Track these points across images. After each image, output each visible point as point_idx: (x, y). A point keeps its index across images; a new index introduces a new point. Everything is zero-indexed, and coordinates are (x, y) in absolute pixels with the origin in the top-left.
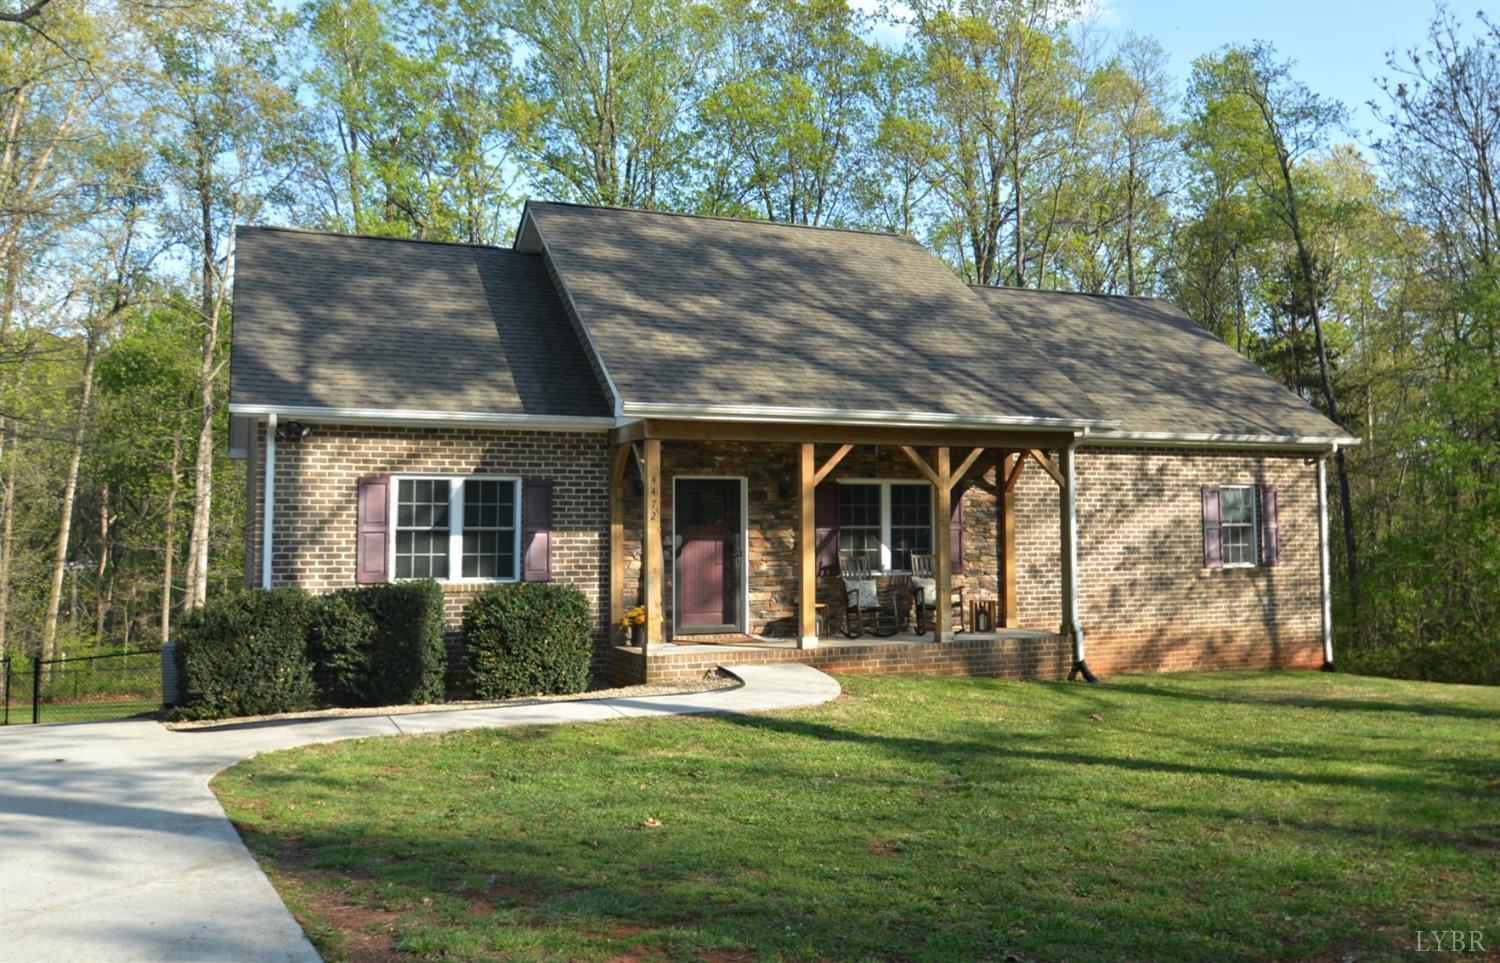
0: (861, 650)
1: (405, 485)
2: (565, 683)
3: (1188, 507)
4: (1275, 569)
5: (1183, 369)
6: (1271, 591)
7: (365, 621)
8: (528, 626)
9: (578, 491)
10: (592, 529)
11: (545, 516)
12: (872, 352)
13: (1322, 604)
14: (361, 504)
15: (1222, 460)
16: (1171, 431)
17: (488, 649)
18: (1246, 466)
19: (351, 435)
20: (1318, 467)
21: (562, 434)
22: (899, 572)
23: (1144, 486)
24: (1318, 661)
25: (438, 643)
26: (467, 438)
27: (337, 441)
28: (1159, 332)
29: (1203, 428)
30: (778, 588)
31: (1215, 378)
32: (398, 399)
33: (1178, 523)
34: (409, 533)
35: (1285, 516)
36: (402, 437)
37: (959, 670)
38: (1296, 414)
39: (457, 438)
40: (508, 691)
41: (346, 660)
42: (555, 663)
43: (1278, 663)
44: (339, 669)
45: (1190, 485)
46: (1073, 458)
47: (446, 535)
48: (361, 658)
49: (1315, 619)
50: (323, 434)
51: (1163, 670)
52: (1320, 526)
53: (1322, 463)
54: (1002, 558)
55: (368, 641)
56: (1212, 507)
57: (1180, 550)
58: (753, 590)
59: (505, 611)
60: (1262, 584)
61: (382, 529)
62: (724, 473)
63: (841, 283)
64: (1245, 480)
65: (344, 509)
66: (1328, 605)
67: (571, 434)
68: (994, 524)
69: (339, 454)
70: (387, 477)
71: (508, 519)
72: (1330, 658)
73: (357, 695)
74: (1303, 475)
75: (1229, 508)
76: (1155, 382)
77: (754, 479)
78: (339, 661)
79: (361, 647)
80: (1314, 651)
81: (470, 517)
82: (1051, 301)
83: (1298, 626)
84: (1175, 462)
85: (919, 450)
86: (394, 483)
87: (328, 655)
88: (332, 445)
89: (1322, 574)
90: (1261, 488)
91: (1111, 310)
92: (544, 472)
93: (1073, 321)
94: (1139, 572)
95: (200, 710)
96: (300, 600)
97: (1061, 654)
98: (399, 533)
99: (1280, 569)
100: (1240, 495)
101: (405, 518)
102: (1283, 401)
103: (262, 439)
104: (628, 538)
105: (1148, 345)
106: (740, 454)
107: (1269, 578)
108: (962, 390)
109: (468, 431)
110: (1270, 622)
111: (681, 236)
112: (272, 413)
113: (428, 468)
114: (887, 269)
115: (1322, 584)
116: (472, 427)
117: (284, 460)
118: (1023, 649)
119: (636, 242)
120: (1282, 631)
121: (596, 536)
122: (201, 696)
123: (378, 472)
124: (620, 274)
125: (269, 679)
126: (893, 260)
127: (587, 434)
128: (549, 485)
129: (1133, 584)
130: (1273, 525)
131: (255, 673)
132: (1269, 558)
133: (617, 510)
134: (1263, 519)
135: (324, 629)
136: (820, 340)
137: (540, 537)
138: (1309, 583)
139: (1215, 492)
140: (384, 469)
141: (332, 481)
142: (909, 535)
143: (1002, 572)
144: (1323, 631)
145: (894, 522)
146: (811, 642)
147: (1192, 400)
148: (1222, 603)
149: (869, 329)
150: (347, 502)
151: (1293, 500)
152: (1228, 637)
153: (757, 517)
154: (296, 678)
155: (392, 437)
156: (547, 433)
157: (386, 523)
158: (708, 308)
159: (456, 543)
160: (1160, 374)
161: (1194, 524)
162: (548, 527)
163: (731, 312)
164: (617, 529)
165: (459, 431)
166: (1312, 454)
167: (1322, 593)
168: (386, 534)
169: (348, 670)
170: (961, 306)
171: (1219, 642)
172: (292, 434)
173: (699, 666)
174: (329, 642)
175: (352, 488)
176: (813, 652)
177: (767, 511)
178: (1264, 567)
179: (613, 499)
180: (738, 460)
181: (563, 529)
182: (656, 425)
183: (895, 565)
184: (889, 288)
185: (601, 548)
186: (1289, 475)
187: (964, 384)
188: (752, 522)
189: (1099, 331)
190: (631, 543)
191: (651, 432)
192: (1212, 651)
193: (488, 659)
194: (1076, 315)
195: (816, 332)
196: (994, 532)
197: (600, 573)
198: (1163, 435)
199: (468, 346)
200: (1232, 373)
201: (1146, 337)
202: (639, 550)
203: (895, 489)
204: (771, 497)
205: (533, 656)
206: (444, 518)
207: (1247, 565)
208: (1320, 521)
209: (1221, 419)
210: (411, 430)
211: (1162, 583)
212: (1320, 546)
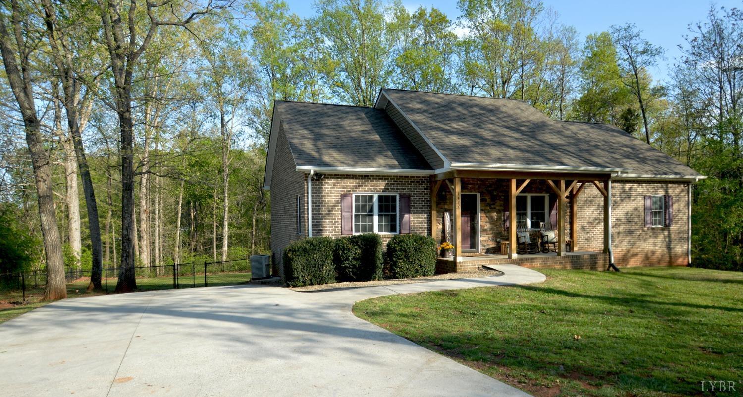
0: (532, 259)
1: (357, 197)
2: (427, 272)
3: (640, 203)
4: (671, 227)
5: (629, 150)
6: (669, 236)
7: (356, 249)
8: (416, 250)
9: (419, 199)
10: (425, 213)
11: (408, 208)
12: (529, 143)
13: (688, 241)
14: (342, 204)
15: (652, 185)
16: (636, 173)
17: (401, 259)
18: (662, 187)
19: (338, 178)
20: (688, 188)
21: (413, 177)
22: (533, 229)
23: (623, 195)
24: (686, 263)
25: (381, 257)
26: (380, 179)
27: (333, 181)
28: (613, 136)
29: (647, 172)
30: (491, 236)
31: (642, 153)
32: (355, 163)
33: (636, 209)
34: (359, 215)
35: (675, 206)
36: (356, 178)
37: (569, 266)
38: (678, 167)
39: (376, 179)
40: (408, 275)
41: (349, 264)
42: (425, 264)
43: (671, 264)
44: (346, 267)
45: (640, 194)
46: (610, 184)
47: (372, 215)
48: (354, 263)
49: (685, 247)
50: (328, 178)
51: (628, 266)
52: (688, 211)
53: (690, 186)
54: (571, 224)
55: (357, 257)
56: (648, 203)
57: (636, 220)
58: (482, 236)
59: (407, 245)
60: (666, 233)
61: (350, 214)
62: (471, 192)
63: (505, 117)
64: (661, 193)
65: (336, 206)
66: (690, 241)
67: (416, 177)
68: (568, 210)
69: (334, 185)
70: (351, 194)
71: (394, 210)
72: (690, 262)
73: (352, 277)
74: (682, 191)
75: (655, 203)
76: (621, 155)
77: (482, 194)
78: (346, 264)
79: (354, 259)
80: (684, 259)
81: (381, 209)
82: (571, 125)
83: (679, 249)
84: (635, 186)
85: (554, 181)
86: (354, 196)
87: (342, 262)
88: (332, 181)
89: (688, 230)
90: (667, 196)
91: (593, 128)
92: (407, 192)
93: (581, 132)
94: (621, 228)
95: (297, 283)
96: (327, 240)
97: (605, 260)
98: (355, 215)
99: (673, 227)
100: (658, 198)
101: (357, 210)
102: (671, 161)
103: (306, 179)
104: (438, 217)
105: (613, 141)
106: (477, 184)
107: (669, 231)
108: (568, 157)
109: (380, 176)
110: (669, 248)
111: (441, 101)
112: (312, 169)
113: (366, 190)
114: (519, 112)
115: (688, 233)
116: (375, 174)
117: (314, 188)
118: (591, 259)
119: (428, 103)
120: (673, 251)
121: (426, 216)
122: (298, 278)
123: (348, 192)
124: (426, 115)
125: (320, 271)
126: (519, 108)
127: (422, 177)
128: (409, 197)
129: (619, 233)
130: (671, 211)
131: (316, 269)
132: (669, 223)
133: (434, 206)
134: (667, 207)
135: (341, 252)
136: (508, 139)
137: (406, 216)
138: (682, 232)
139: (650, 197)
140: (350, 191)
141: (332, 196)
142: (537, 215)
143: (571, 229)
144: (688, 252)
145: (532, 210)
146: (515, 256)
147: (638, 161)
148: (651, 240)
149: (524, 134)
150: (337, 203)
151: (678, 201)
152: (653, 253)
153: (483, 208)
154: (330, 271)
155: (352, 178)
156: (408, 177)
157: (351, 212)
158: (463, 126)
159: (376, 218)
160: (622, 152)
161: (642, 209)
162: (409, 212)
163: (472, 128)
164: (434, 213)
165: (377, 176)
166: (687, 183)
167: (688, 237)
168: (351, 216)
169: (350, 268)
170: (551, 125)
171: (650, 255)
172: (319, 178)
173: (475, 265)
174: (343, 257)
175: (339, 198)
176: (515, 260)
177: (487, 206)
178: (667, 227)
179: (433, 202)
180: (477, 187)
181: (414, 213)
182: (459, 172)
183: (532, 227)
184: (523, 119)
185: (428, 221)
186: (677, 190)
187: (568, 155)
188: (482, 210)
189: (593, 136)
190: (439, 219)
191: (457, 175)
192: (648, 259)
193: (401, 263)
194: (582, 130)
195: (505, 135)
196: (568, 214)
197: (428, 230)
198: (633, 175)
199: (371, 143)
200: (648, 151)
201: (610, 137)
202: (441, 221)
203: (532, 197)
204: (488, 200)
205: (417, 262)
206: (371, 210)
207: (660, 226)
208: (688, 209)
209: (652, 169)
210: (359, 176)
211: (630, 232)
212: (688, 219)
